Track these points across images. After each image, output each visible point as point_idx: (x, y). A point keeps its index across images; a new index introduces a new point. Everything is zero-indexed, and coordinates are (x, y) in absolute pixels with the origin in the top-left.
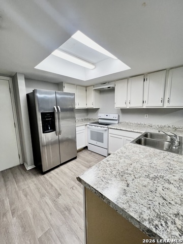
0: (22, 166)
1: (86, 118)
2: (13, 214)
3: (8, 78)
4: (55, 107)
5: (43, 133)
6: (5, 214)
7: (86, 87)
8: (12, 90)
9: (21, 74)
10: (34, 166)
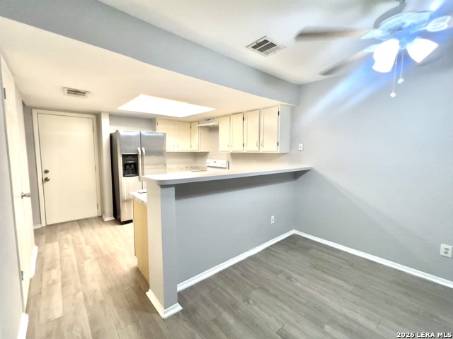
0: (100, 218)
1: (194, 165)
2: (87, 244)
3: (92, 116)
4: (139, 149)
5: (124, 176)
6: (80, 244)
7: (191, 122)
8: (95, 129)
9: (105, 112)
10: (113, 218)
